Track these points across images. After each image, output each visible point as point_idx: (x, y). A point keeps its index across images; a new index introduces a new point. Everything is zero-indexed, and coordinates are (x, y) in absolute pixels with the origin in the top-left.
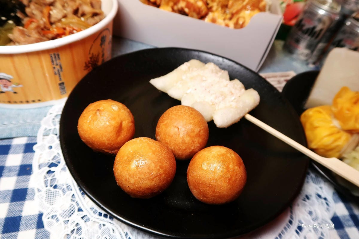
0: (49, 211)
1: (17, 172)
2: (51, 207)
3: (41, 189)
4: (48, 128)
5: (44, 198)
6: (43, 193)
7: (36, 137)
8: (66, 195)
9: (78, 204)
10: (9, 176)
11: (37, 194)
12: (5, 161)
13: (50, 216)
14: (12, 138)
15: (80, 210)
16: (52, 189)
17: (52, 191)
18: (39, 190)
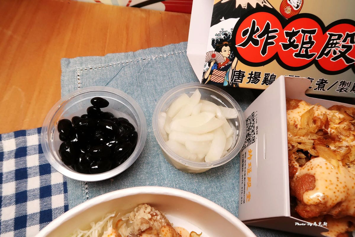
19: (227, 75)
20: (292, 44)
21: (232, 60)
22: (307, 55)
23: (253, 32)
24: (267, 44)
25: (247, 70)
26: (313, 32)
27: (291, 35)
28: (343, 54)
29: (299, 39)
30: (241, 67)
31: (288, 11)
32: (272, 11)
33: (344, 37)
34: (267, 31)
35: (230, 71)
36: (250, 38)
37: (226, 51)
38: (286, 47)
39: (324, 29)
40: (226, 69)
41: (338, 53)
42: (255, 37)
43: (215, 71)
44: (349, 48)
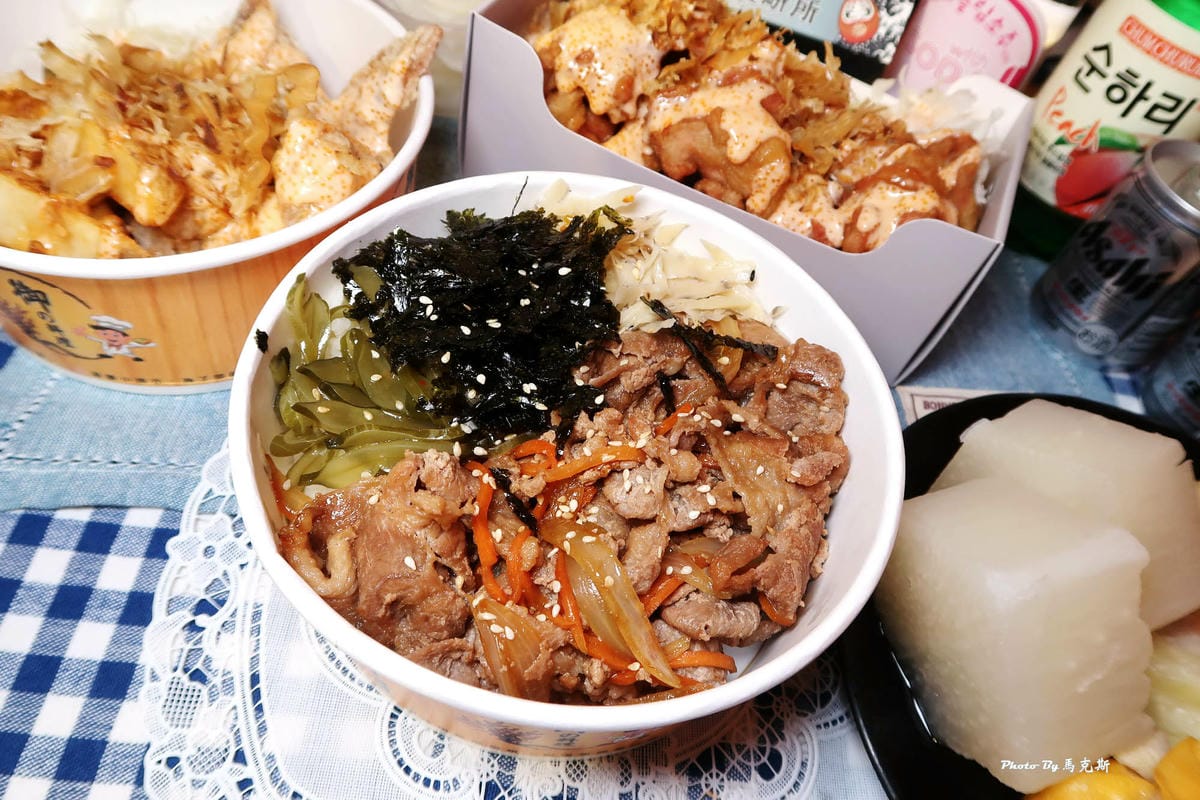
0: (165, 741)
1: (119, 613)
2: (173, 731)
3: (158, 672)
4: (217, 492)
5: (162, 702)
6: (162, 686)
7: (182, 512)
8: (215, 704)
9: (238, 741)
10: (98, 619)
11: (148, 685)
12: (96, 573)
13: (164, 757)
14: (128, 508)
15: (240, 757)
16: (185, 678)
17: (185, 688)
18: (154, 677)
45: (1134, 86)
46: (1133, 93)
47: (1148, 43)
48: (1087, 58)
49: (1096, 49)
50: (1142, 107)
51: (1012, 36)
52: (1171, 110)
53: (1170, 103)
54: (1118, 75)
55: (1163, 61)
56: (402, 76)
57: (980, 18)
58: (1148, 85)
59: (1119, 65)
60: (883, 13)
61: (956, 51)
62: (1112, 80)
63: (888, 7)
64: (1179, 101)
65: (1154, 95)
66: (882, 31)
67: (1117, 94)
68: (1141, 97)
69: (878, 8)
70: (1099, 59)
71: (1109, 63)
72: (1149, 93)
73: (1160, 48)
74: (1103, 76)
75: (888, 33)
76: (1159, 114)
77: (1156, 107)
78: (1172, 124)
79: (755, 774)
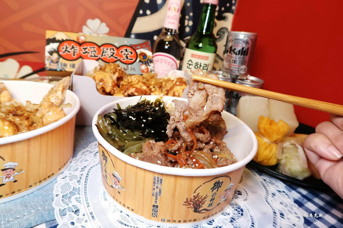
4: (62, 209)
19: (58, 65)
20: (86, 52)
21: (59, 59)
22: (95, 56)
23: (67, 48)
24: (74, 52)
25: (68, 63)
26: (95, 48)
27: (85, 49)
28: (112, 56)
29: (89, 50)
30: (65, 61)
31: (80, 41)
32: (74, 41)
33: (109, 49)
34: (73, 47)
35: (59, 64)
36: (66, 50)
37: (55, 56)
38: (84, 53)
39: (99, 47)
40: (57, 62)
41: (109, 55)
42: (68, 49)
43: (52, 64)
44: (114, 53)
45: (198, 64)
46: (199, 66)
47: (197, 57)
48: (188, 64)
49: (189, 61)
50: (202, 68)
51: (173, 64)
52: (206, 67)
53: (205, 66)
54: (195, 64)
55: (201, 59)
56: (62, 91)
57: (166, 63)
58: (201, 64)
59: (194, 62)
60: (148, 66)
61: (164, 71)
62: (194, 65)
63: (149, 65)
64: (206, 65)
65: (202, 65)
66: (150, 70)
67: (196, 67)
68: (200, 66)
69: (147, 66)
70: (190, 63)
71: (192, 62)
72: (201, 65)
73: (199, 57)
74: (192, 65)
75: (151, 70)
76: (205, 68)
77: (204, 67)
78: (207, 69)
79: (238, 196)
